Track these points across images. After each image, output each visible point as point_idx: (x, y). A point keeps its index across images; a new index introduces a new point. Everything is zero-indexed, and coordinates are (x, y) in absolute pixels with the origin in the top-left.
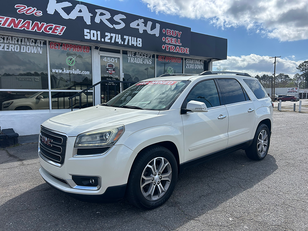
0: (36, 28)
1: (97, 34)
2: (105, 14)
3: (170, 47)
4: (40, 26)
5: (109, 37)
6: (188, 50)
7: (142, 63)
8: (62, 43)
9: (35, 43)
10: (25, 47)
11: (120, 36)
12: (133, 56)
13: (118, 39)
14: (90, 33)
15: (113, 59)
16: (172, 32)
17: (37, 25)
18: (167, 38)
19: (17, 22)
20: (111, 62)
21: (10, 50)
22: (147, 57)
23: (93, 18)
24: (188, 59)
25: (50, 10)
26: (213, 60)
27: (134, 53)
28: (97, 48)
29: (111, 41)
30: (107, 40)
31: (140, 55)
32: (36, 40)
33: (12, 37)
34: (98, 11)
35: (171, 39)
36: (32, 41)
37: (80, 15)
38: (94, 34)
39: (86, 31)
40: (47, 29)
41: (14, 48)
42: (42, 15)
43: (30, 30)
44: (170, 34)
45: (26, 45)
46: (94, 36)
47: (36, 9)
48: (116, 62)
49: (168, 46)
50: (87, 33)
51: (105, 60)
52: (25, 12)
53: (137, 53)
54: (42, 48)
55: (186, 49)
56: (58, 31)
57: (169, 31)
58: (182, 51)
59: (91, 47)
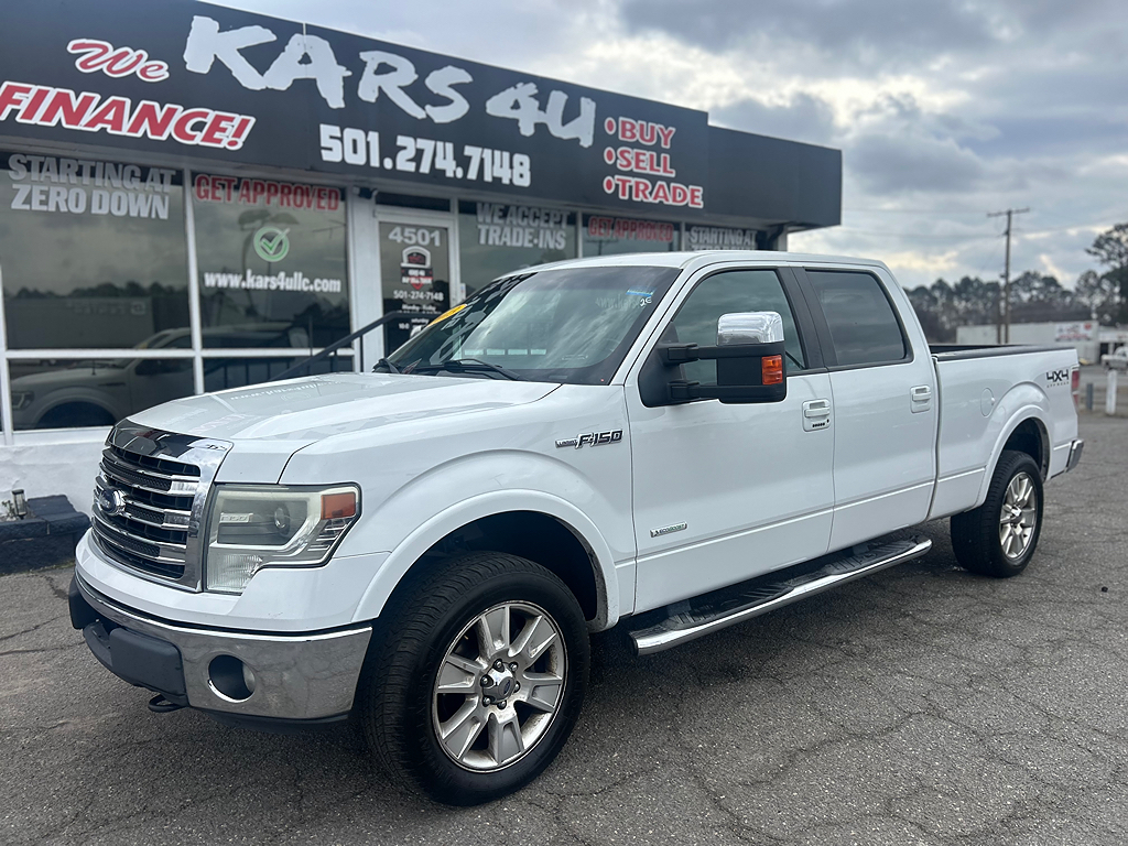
0: (146, 125)
1: (368, 144)
2: (395, 69)
4: (160, 116)
5: (411, 153)
6: (699, 194)
7: (532, 245)
8: (240, 179)
9: (143, 180)
10: (106, 195)
11: (450, 146)
12: (496, 220)
13: (445, 158)
14: (341, 139)
15: (423, 234)
16: (638, 127)
17: (148, 113)
18: (622, 153)
19: (75, 104)
20: (417, 244)
21: (52, 208)
22: (547, 221)
23: (351, 86)
24: (698, 226)
25: (197, 60)
26: (790, 229)
27: (501, 210)
28: (365, 193)
29: (418, 167)
30: (404, 163)
31: (524, 216)
32: (145, 170)
33: (58, 159)
34: (372, 59)
35: (638, 154)
36: (133, 172)
37: (304, 72)
38: (355, 142)
39: (327, 131)
40: (188, 129)
41: (67, 201)
42: (167, 75)
43: (125, 132)
44: (633, 136)
45: (111, 189)
46: (355, 152)
47: (146, 55)
48: (437, 243)
49: (624, 182)
50: (332, 137)
51: (396, 236)
52: (104, 67)
53: (513, 209)
54: (167, 198)
55: (693, 191)
56: (227, 133)
57: (628, 126)
58: (678, 199)
59: (343, 190)
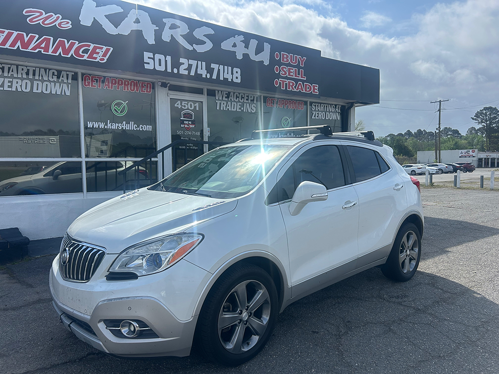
0: (60, 50)
1: (166, 61)
2: (179, 27)
3: (287, 82)
4: (67, 46)
5: (186, 66)
6: (316, 88)
7: (240, 110)
8: (105, 77)
9: (58, 77)
10: (40, 83)
11: (204, 63)
12: (224, 99)
13: (202, 69)
14: (154, 59)
15: (191, 104)
16: (290, 57)
18: (283, 68)
19: (26, 39)
20: (188, 109)
21: (14, 89)
22: (247, 100)
23: (158, 35)
24: (315, 103)
25: (86, 19)
26: (356, 105)
27: (226, 94)
28: (164, 85)
29: (189, 73)
30: (183, 71)
31: (237, 97)
32: (59, 72)
33: (17, 66)
35: (289, 69)
36: (53, 73)
37: (137, 27)
38: (160, 60)
39: (147, 55)
40: (80, 52)
41: (21, 86)
42: (71, 26)
43: (50, 53)
44: (288, 61)
45: (43, 81)
46: (160, 65)
47: (61, 17)
48: (197, 109)
49: (283, 82)
50: (149, 58)
51: (178, 105)
52: (41, 22)
53: (232, 94)
54: (70, 85)
55: (314, 86)
56: (99, 55)
57: (285, 56)
58: (307, 90)
59: (153, 84)
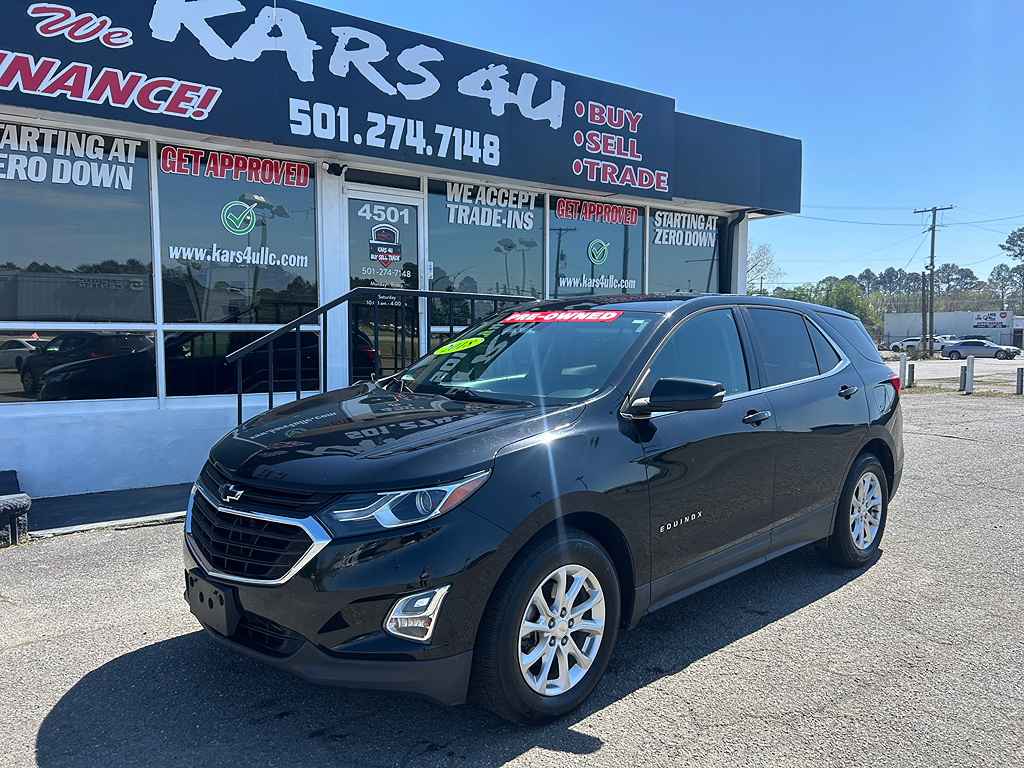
0: (108, 93)
1: (338, 119)
2: (367, 46)
3: (601, 166)
4: (122, 83)
5: (381, 129)
6: (665, 179)
7: (499, 225)
8: (207, 152)
9: (107, 151)
10: (67, 163)
11: (420, 124)
12: (465, 200)
13: (415, 136)
14: (310, 114)
15: (393, 211)
16: (606, 111)
17: (111, 80)
18: (591, 136)
19: (34, 69)
20: (386, 221)
21: (11, 176)
22: (515, 202)
23: (321, 60)
24: (662, 210)
25: (163, 28)
26: (751, 216)
27: (470, 190)
28: (335, 170)
29: (388, 143)
30: (373, 139)
31: (493, 197)
32: (109, 140)
33: (19, 127)
34: (344, 34)
35: (606, 138)
36: (96, 142)
37: (274, 44)
38: (324, 116)
39: (296, 105)
40: (151, 98)
41: (26, 169)
42: (131, 42)
43: (85, 98)
44: (602, 120)
45: (73, 159)
46: (324, 126)
47: (109, 22)
48: (406, 221)
49: (593, 165)
50: (300, 111)
51: (365, 212)
52: (66, 32)
53: (482, 190)
54: (131, 168)
55: (659, 175)
56: (192, 104)
57: (597, 110)
58: (645, 183)
59: (313, 166)
